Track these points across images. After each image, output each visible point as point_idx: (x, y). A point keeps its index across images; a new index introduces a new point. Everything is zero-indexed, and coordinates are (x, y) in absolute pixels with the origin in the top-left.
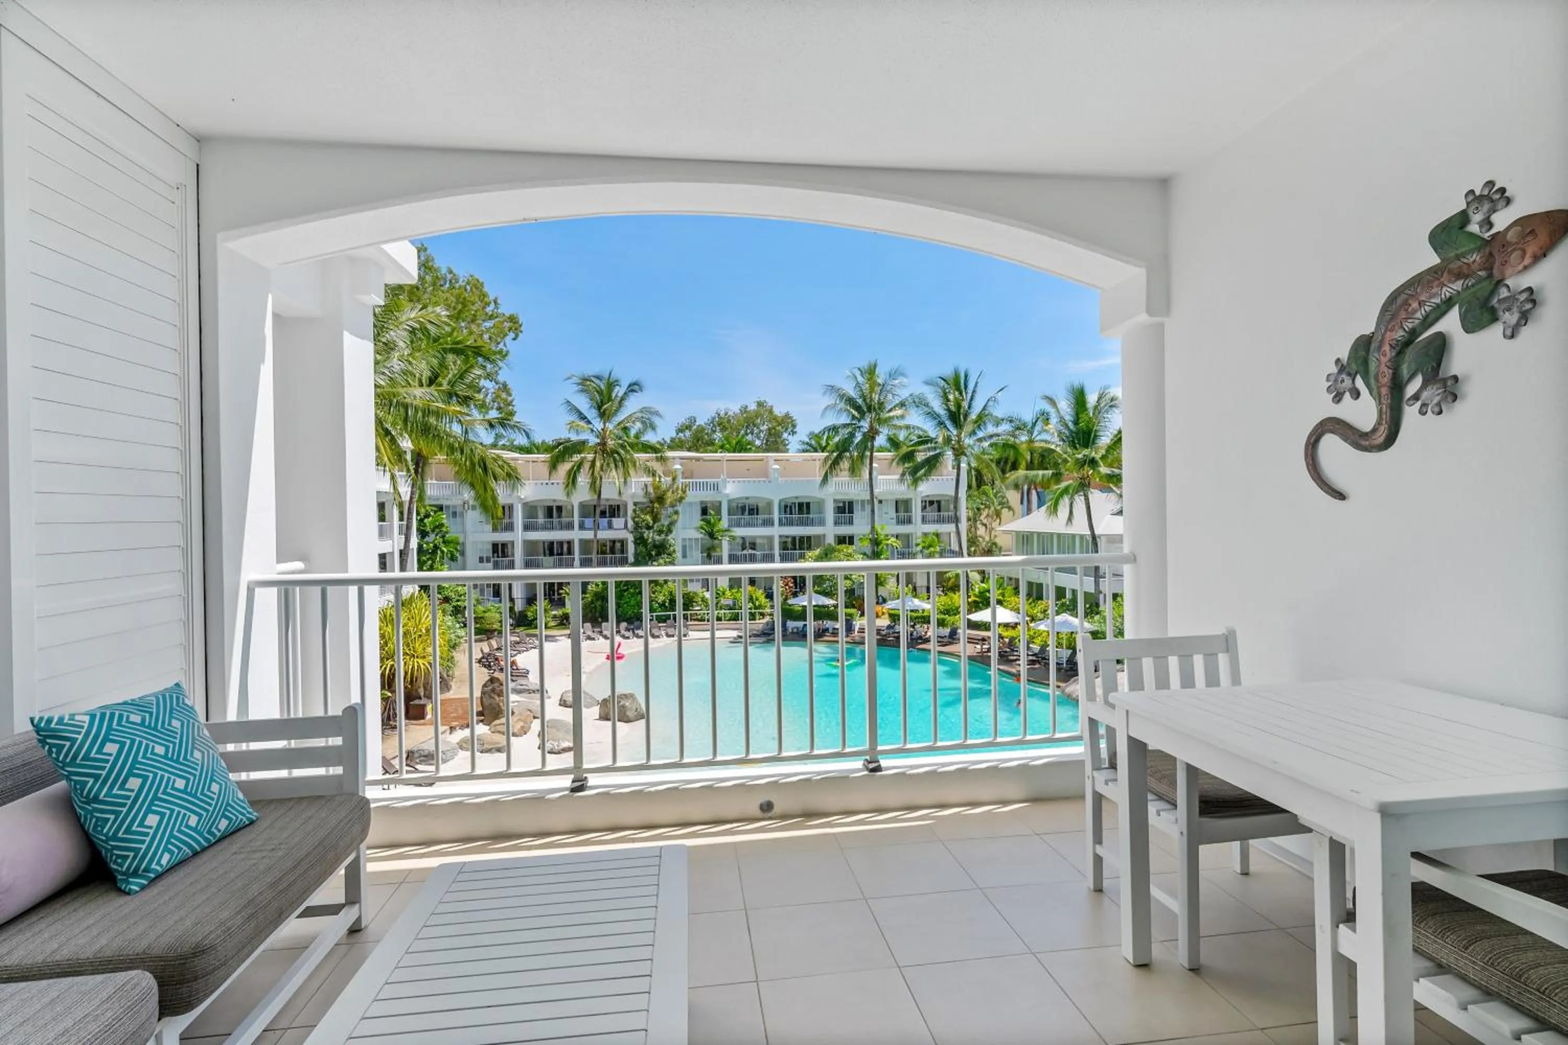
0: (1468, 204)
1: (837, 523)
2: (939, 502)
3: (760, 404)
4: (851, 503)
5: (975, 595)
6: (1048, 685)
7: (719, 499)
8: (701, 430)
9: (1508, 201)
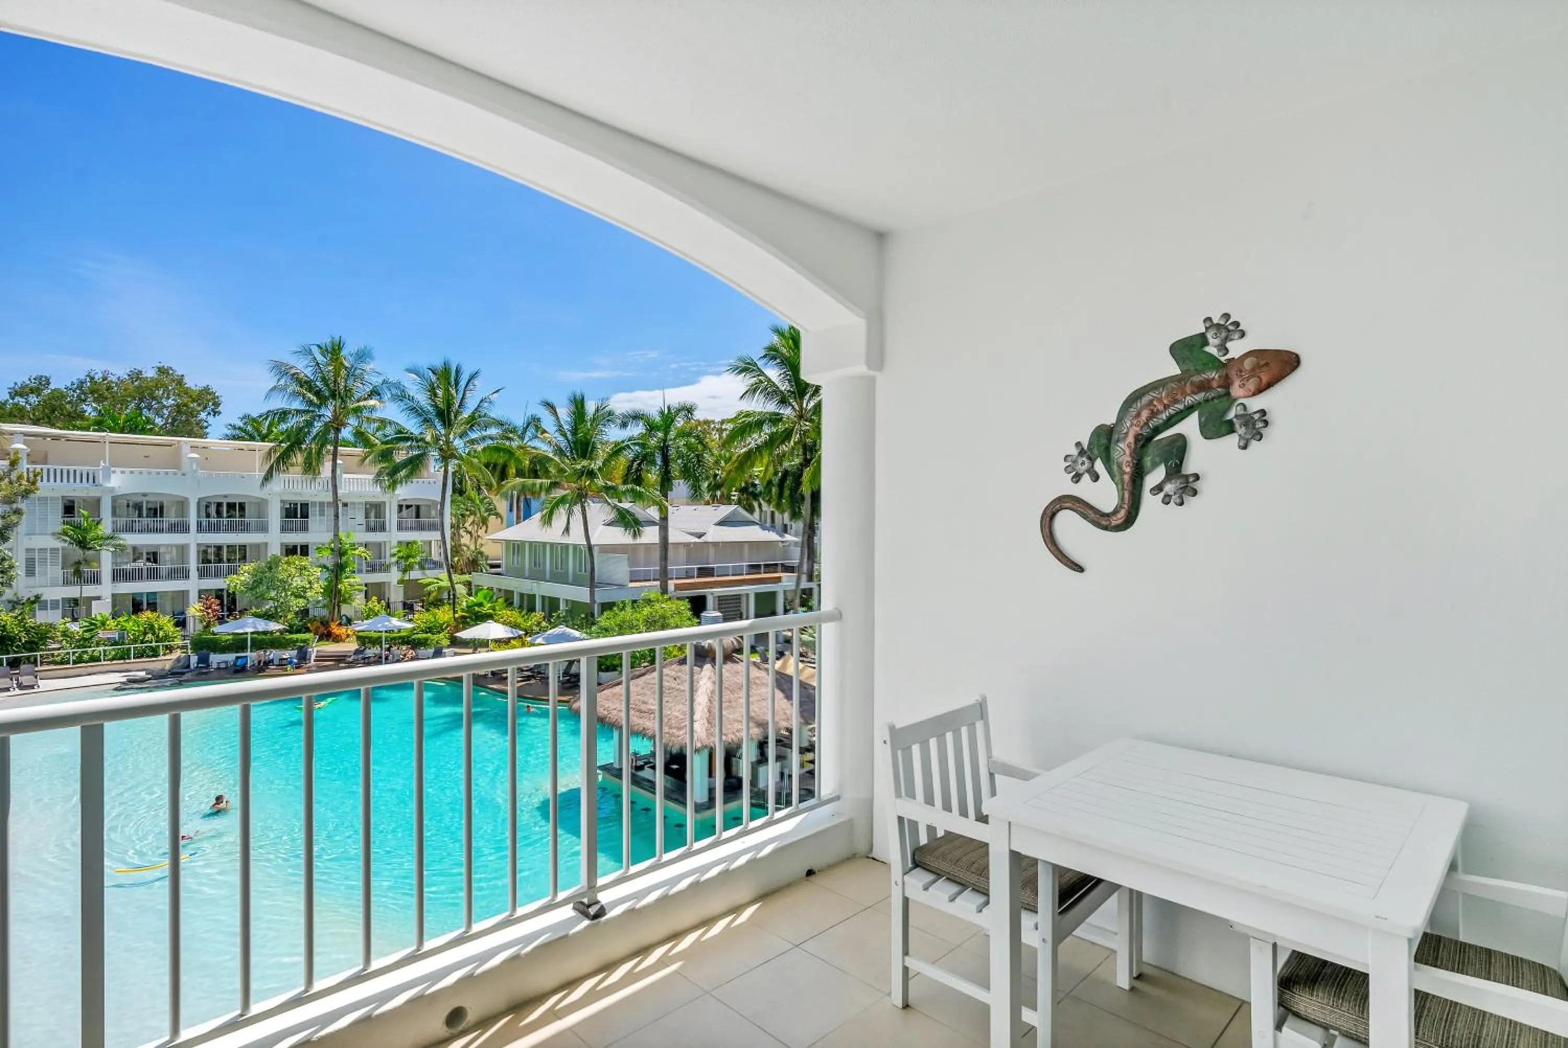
0: (1207, 328)
1: (284, 529)
2: (418, 507)
3: (162, 371)
4: (305, 506)
5: (463, 610)
6: (548, 700)
7: (98, 495)
8: (58, 396)
9: (1243, 334)
